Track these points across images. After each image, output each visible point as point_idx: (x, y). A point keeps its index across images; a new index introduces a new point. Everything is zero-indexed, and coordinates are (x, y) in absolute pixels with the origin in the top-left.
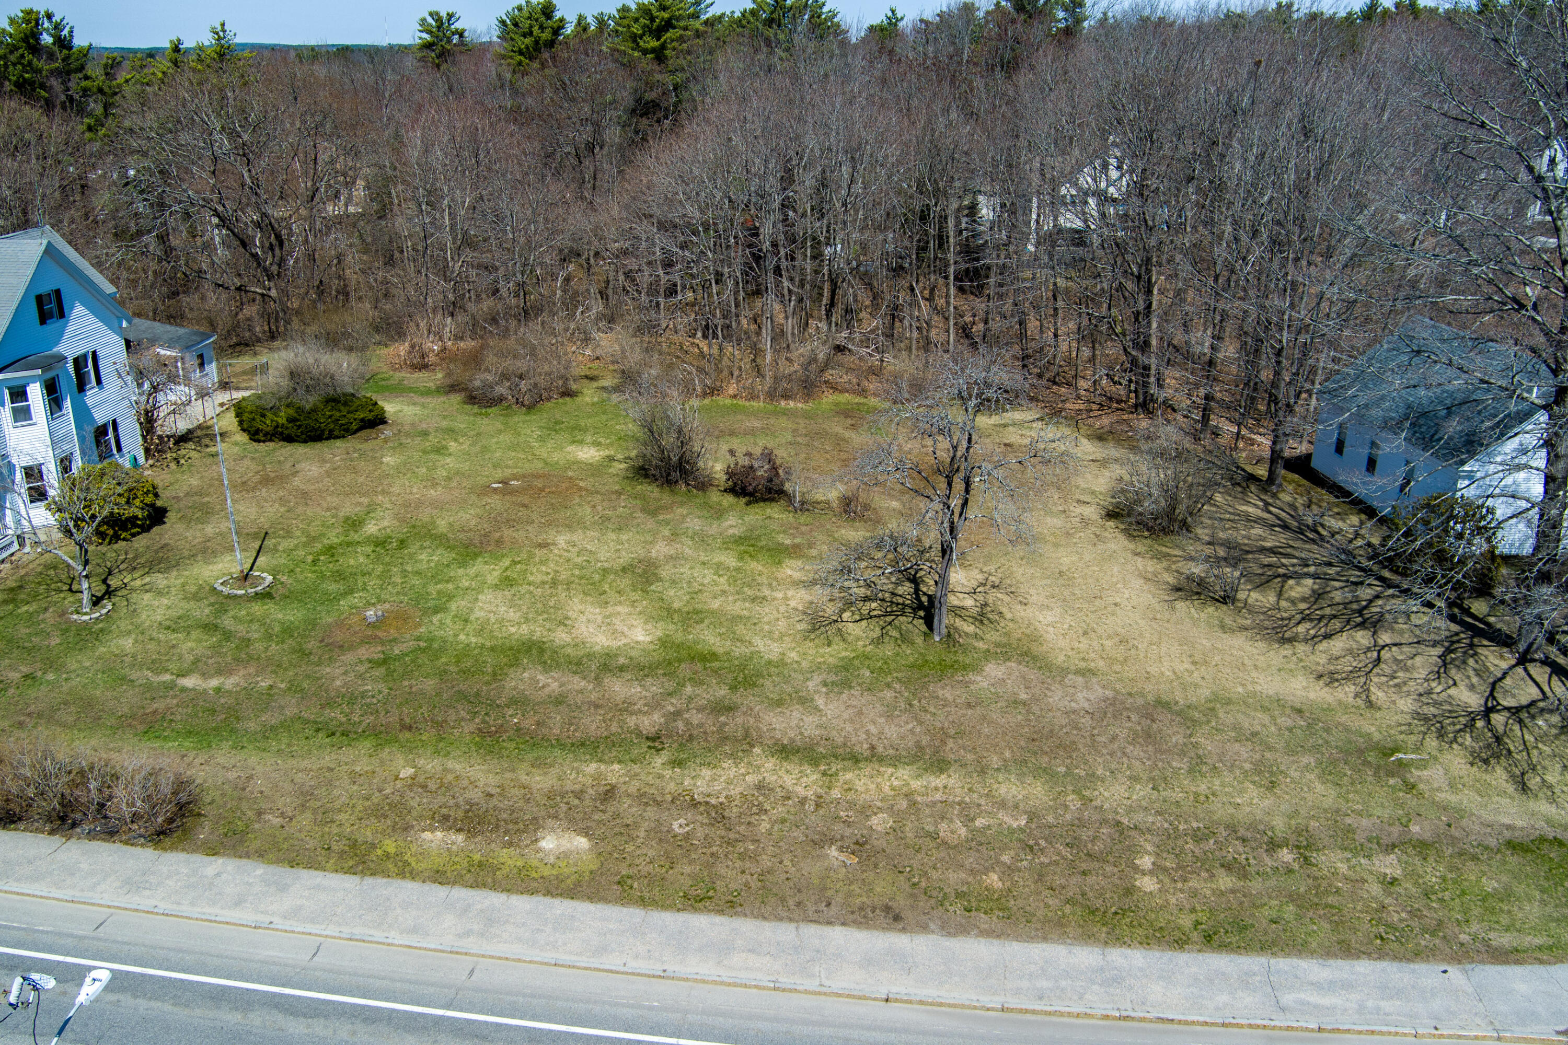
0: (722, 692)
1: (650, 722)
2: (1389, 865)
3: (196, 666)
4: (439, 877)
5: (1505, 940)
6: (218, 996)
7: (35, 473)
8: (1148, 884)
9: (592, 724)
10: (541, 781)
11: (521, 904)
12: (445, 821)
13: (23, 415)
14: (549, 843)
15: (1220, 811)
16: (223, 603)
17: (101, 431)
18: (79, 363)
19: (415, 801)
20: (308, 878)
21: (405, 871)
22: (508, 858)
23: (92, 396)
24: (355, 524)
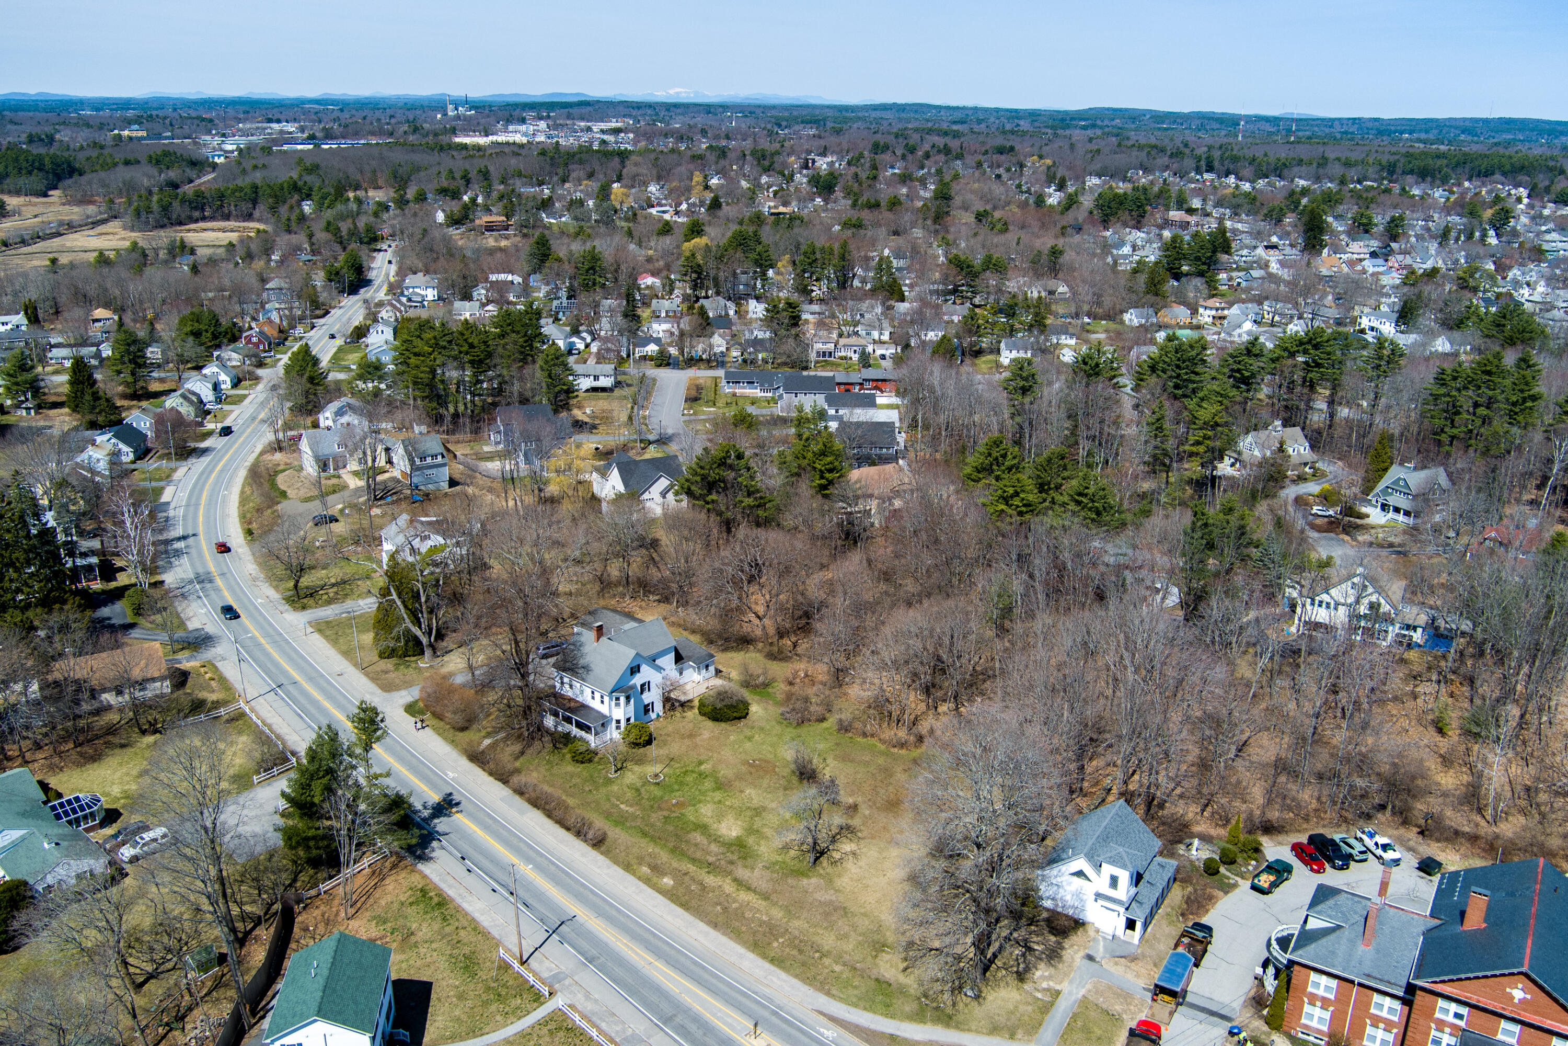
0: (735, 857)
1: (711, 859)
2: (838, 968)
3: (626, 802)
4: (639, 878)
5: (834, 992)
6: (583, 885)
7: (618, 722)
8: (775, 944)
9: (698, 855)
10: (675, 864)
11: (650, 891)
12: (649, 866)
13: (618, 705)
14: (665, 880)
15: (816, 939)
16: (646, 783)
17: (646, 706)
18: (642, 686)
19: (647, 859)
20: (616, 867)
21: (634, 874)
22: (655, 879)
23: (644, 696)
24: (700, 763)
